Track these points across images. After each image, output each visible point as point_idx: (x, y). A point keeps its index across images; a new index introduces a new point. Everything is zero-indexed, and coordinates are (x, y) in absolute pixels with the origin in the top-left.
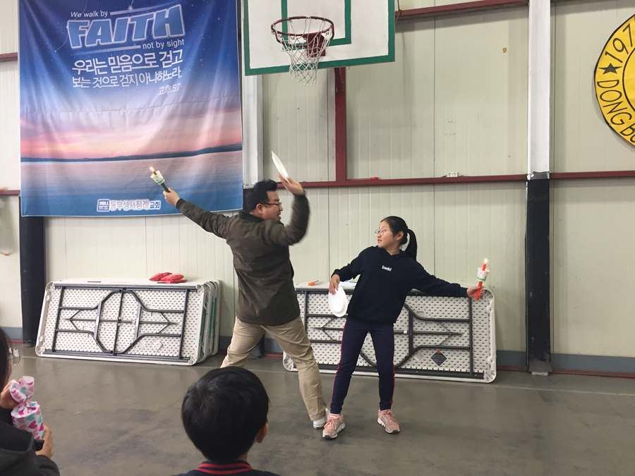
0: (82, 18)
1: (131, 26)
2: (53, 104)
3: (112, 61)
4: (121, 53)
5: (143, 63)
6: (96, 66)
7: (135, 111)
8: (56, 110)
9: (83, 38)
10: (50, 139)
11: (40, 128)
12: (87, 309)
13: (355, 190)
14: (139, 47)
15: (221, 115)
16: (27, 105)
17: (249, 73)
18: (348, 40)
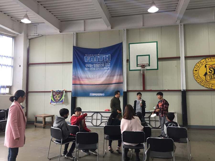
0: (88, 56)
1: (99, 58)
2: (80, 73)
3: (94, 65)
4: (97, 63)
5: (101, 65)
6: (91, 65)
7: (99, 75)
8: (81, 74)
9: (88, 60)
10: (79, 80)
11: (77, 78)
12: (89, 117)
13: (147, 92)
14: (101, 62)
15: (118, 76)
16: (74, 73)
17: (130, 70)
18: (149, 66)
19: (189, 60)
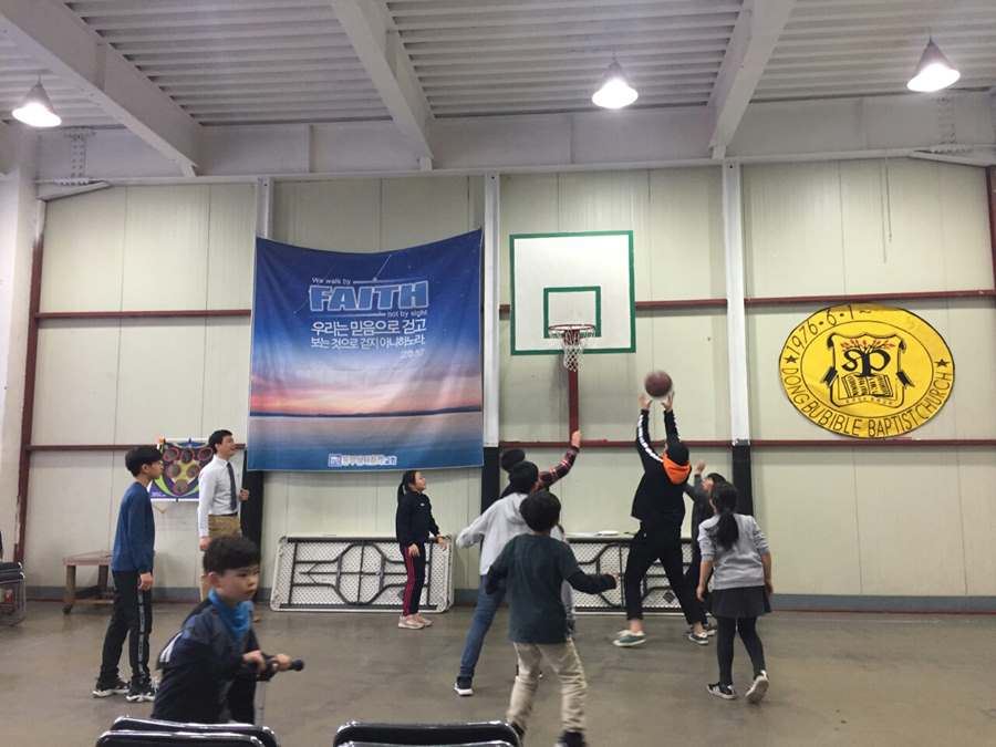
0: (324, 284)
1: (376, 295)
3: (354, 325)
4: (366, 318)
5: (386, 329)
6: (337, 327)
8: (290, 367)
9: (326, 303)
10: (283, 395)
11: (272, 384)
12: (325, 562)
14: (384, 315)
15: (462, 380)
16: (260, 362)
17: (514, 352)
18: (598, 334)
19: (760, 313)
